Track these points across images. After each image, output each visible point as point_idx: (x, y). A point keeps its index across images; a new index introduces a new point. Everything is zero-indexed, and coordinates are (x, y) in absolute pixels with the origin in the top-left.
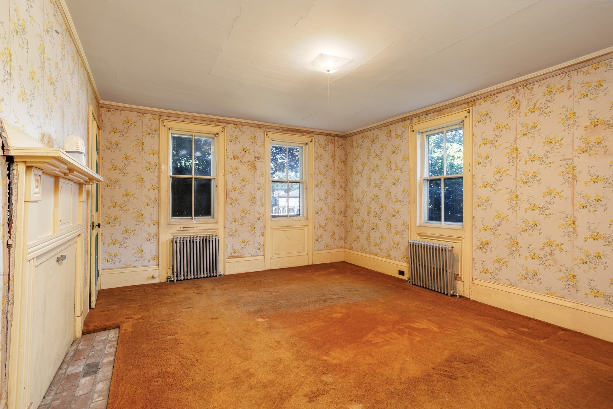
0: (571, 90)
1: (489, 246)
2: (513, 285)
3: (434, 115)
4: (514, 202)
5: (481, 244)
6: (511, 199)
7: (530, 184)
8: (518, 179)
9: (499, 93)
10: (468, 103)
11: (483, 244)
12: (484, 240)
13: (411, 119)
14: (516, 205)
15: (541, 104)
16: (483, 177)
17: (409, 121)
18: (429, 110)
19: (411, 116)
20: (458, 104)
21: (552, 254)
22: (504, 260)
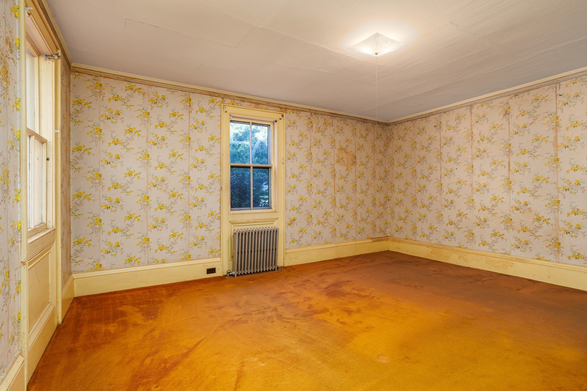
0: (333, 127)
1: (296, 222)
2: (309, 245)
3: (250, 105)
4: (310, 189)
5: (291, 221)
6: (308, 186)
7: (318, 177)
8: (312, 173)
9: (302, 111)
10: (281, 108)
11: (291, 220)
12: (292, 218)
13: (223, 98)
14: (311, 190)
15: (322, 129)
16: (292, 170)
17: (219, 99)
18: (245, 98)
19: (223, 95)
20: (273, 105)
21: (327, 219)
22: (304, 230)
